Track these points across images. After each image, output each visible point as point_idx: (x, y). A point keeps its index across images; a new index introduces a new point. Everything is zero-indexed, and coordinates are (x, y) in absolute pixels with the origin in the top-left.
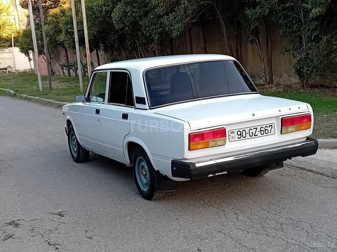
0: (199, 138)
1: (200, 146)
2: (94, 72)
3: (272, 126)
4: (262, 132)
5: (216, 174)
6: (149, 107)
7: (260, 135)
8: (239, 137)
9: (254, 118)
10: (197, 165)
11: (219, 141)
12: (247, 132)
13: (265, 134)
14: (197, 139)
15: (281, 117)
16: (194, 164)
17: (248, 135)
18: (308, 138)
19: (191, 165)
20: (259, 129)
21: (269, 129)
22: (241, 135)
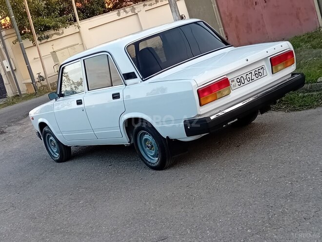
0: (207, 92)
1: (209, 100)
2: (63, 67)
3: (263, 68)
4: (257, 75)
5: (229, 123)
6: (142, 79)
7: (256, 79)
8: (239, 84)
9: (249, 63)
10: (212, 118)
11: (225, 91)
12: (245, 78)
13: (259, 77)
14: (206, 94)
15: (269, 58)
16: (209, 118)
17: (246, 80)
18: (293, 74)
19: (207, 119)
20: (253, 74)
21: (261, 71)
22: (240, 82)
